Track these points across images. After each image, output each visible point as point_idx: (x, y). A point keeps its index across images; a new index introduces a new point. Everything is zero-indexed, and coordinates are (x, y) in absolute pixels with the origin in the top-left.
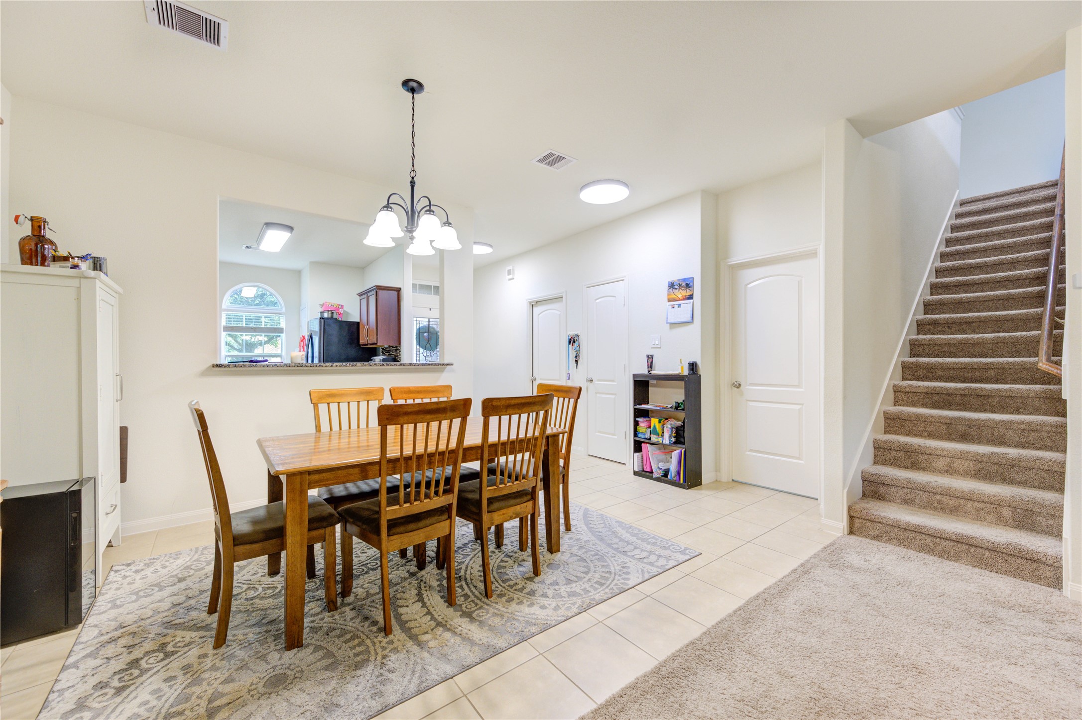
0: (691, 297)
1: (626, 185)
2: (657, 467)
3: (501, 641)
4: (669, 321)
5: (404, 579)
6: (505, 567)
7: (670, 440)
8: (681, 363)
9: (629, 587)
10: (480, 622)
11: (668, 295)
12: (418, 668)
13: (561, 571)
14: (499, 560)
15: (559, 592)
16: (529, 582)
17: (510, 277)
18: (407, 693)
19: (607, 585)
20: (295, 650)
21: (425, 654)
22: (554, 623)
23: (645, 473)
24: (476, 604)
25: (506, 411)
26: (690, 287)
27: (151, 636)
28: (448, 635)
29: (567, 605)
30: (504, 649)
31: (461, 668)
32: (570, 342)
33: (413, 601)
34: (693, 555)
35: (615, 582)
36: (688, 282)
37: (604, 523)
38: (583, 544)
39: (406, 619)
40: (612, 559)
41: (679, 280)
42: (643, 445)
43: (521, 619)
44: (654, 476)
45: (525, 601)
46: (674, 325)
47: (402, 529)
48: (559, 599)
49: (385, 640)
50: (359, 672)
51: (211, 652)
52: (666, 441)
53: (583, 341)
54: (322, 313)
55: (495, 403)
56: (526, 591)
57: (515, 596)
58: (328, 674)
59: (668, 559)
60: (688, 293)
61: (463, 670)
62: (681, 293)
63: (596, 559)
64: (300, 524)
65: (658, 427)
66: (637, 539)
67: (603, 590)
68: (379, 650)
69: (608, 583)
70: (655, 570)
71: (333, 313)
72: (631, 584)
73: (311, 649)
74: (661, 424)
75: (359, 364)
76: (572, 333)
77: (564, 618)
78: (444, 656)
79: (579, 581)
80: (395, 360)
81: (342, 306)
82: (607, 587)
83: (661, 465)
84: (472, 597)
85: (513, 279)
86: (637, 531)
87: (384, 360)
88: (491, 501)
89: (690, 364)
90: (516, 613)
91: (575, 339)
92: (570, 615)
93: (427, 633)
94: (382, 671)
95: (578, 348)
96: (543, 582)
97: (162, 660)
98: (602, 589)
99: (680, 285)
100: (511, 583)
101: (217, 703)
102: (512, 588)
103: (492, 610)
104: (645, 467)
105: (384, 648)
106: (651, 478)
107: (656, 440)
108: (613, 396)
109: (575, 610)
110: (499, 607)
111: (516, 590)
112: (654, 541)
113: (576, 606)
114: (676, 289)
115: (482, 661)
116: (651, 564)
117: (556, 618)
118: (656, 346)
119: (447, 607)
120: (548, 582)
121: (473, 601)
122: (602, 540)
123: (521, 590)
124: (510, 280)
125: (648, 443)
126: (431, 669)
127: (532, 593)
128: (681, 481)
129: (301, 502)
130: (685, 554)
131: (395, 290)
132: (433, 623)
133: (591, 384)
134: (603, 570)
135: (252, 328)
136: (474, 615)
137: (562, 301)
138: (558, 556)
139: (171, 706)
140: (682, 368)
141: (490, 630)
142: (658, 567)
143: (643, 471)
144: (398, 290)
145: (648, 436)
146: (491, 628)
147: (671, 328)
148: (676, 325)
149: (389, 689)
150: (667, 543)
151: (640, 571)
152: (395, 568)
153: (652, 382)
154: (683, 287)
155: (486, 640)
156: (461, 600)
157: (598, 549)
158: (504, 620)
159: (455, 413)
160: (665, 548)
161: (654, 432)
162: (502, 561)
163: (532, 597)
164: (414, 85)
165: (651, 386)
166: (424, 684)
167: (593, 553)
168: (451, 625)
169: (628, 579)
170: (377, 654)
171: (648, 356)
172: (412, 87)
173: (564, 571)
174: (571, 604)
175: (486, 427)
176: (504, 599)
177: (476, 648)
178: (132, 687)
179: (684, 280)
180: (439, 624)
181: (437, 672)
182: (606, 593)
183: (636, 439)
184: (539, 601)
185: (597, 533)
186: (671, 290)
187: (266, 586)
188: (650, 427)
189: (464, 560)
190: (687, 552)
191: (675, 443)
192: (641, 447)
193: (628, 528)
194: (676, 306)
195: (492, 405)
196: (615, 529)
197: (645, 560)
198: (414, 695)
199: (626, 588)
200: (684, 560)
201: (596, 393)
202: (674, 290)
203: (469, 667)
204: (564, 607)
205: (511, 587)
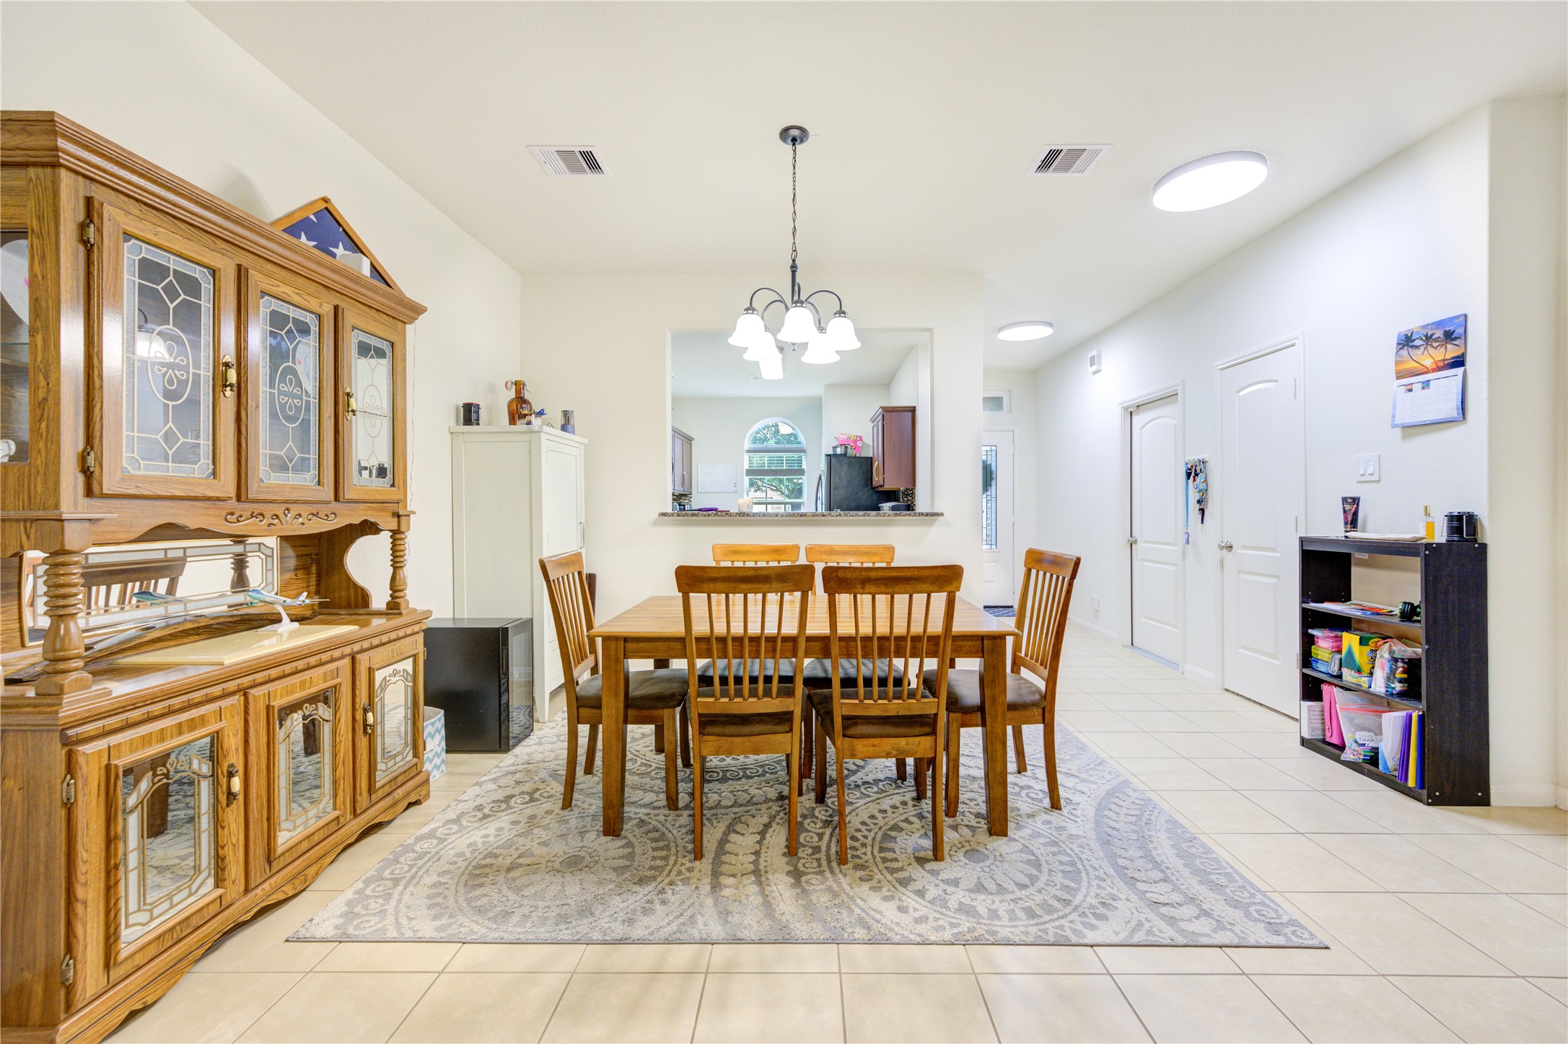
0: (1459, 362)
1: (1259, 157)
2: (1355, 738)
3: (804, 928)
4: (1397, 422)
5: (767, 800)
6: (903, 830)
7: (1387, 686)
8: (1427, 514)
9: (1082, 941)
10: (804, 891)
11: (1397, 363)
12: (689, 913)
13: (981, 868)
14: (903, 818)
15: (948, 897)
16: (915, 864)
17: (1094, 368)
18: (656, 935)
19: (1042, 920)
20: (609, 838)
21: (709, 901)
22: (897, 938)
23: (1329, 747)
24: (820, 866)
25: (863, 588)
26: (1456, 339)
27: (536, 778)
28: (754, 889)
29: (941, 922)
30: (799, 941)
31: (728, 937)
32: (1189, 475)
33: (755, 831)
34: (1296, 941)
35: (1064, 922)
36: (1452, 328)
37: (1139, 817)
38: (1063, 838)
39: (729, 850)
40: (1094, 883)
41: (1425, 327)
42: (1325, 688)
43: (857, 911)
44: (1344, 757)
45: (885, 889)
46: (1410, 429)
47: (718, 729)
48: (938, 909)
49: (688, 865)
50: (637, 888)
51: (557, 811)
52: (1379, 686)
53: (1215, 475)
54: (835, 448)
55: (841, 574)
56: (900, 875)
57: (879, 876)
58: (613, 876)
59: (1220, 926)
60: (1452, 351)
61: (731, 941)
62: (1427, 357)
63: (1063, 872)
64: (616, 696)
65: (1361, 654)
66: (1185, 865)
67: (1026, 926)
68: (674, 873)
69: (1047, 918)
70: (1168, 933)
71: (846, 447)
72: (1091, 937)
73: (624, 842)
74: (1367, 649)
75: (861, 513)
76: (1193, 457)
77: (919, 939)
78: (724, 914)
79: (998, 893)
80: (910, 507)
81: (861, 437)
82: (1037, 924)
83: (1362, 736)
84: (822, 855)
85: (1099, 371)
86: (1201, 850)
87: (893, 508)
88: (850, 721)
89: (1451, 518)
90: (858, 901)
91: (1198, 469)
92: (933, 938)
93: (734, 876)
94: (655, 898)
95: (1202, 486)
96: (934, 873)
97: (526, 803)
98: (1025, 923)
99: (1428, 338)
100: (889, 855)
101: (522, 861)
102: (884, 863)
103: (830, 882)
104: (1328, 735)
105: (679, 873)
106: (1337, 759)
107: (1354, 681)
108: (1273, 581)
109: (947, 935)
110: (845, 882)
111: (886, 868)
112: (1223, 881)
113: (956, 930)
114: (1417, 347)
115: (761, 942)
116: (1172, 921)
117: (906, 933)
118: (1367, 478)
119: (784, 855)
120: (943, 876)
121: (818, 860)
122: (1106, 842)
123: (893, 871)
124: (1095, 373)
125: (1336, 686)
126: (700, 920)
127: (905, 883)
128: (1412, 782)
129: (617, 672)
130: (1277, 933)
131: (907, 411)
132: (751, 867)
133: (1230, 555)
134: (1059, 893)
135: (772, 471)
136: (804, 879)
137: (1176, 401)
138: (999, 843)
139: (497, 848)
140: (1430, 527)
141: (805, 907)
142: (1182, 932)
143: (1324, 741)
144: (913, 410)
145: (1334, 669)
146: (809, 907)
147: (1405, 437)
148: (1417, 429)
149: (645, 921)
150: (1252, 895)
151: (1134, 923)
152: (772, 783)
153: (1357, 555)
154: (1436, 340)
155: (789, 917)
156: (805, 852)
157: (1083, 856)
158: (834, 902)
159: (785, 584)
160: (1234, 903)
161: (1349, 662)
162: (907, 820)
163: (900, 888)
164: (795, 133)
165: (1357, 565)
166: (678, 935)
167: (1065, 859)
168: (767, 879)
169: (1093, 928)
170: (668, 875)
171: (1344, 500)
172: (793, 136)
173: (987, 869)
174: (950, 923)
175: (832, 609)
176: (860, 873)
177: (767, 923)
178: (492, 818)
179: (1439, 324)
180: (756, 872)
181: (702, 927)
182: (1027, 933)
183: (1307, 671)
184: (904, 898)
185: (1107, 829)
186: (1404, 352)
187: (645, 762)
188: (1340, 652)
189: (856, 801)
190: (1288, 930)
191: (1401, 695)
192: (1321, 692)
193: (1184, 840)
194: (1417, 387)
195: (837, 576)
196: (1153, 833)
197: (1164, 910)
198: (660, 942)
199: (1075, 940)
200: (1263, 943)
201: (1239, 572)
202: (1413, 352)
203: (740, 941)
204: (935, 924)
205: (884, 860)
